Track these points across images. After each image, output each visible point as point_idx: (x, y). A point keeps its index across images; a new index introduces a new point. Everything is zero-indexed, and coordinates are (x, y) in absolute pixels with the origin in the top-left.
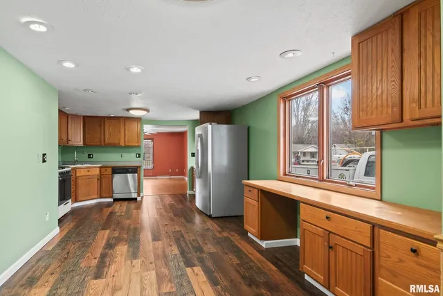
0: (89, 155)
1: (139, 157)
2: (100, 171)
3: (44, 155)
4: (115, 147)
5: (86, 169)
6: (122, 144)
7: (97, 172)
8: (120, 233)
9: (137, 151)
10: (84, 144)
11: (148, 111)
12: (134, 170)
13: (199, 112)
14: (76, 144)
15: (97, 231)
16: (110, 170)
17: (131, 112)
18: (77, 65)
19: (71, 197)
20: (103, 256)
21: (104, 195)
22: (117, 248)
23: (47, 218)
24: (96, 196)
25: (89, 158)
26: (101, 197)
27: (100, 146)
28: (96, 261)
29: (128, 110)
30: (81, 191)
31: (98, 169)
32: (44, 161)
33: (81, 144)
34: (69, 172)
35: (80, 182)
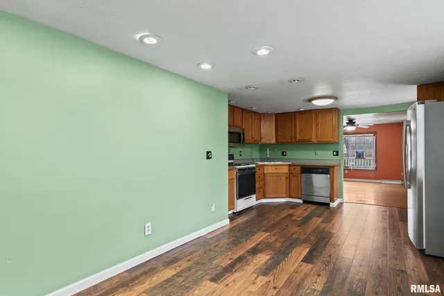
0: (283, 152)
1: (337, 155)
2: (289, 170)
3: (208, 153)
4: (306, 143)
5: (274, 167)
6: (314, 140)
7: (286, 170)
8: (276, 240)
9: (334, 148)
10: (276, 141)
11: (335, 98)
12: (326, 170)
13: (415, 87)
14: (268, 142)
15: (259, 230)
16: (298, 169)
17: (314, 102)
18: (213, 66)
19: (254, 193)
20: (240, 259)
21: (294, 195)
22: (259, 255)
23: (213, 209)
24: (285, 195)
25: (283, 155)
26: (290, 197)
27: (290, 143)
28: (230, 261)
29: (310, 100)
30: (269, 188)
31: (287, 167)
32: (208, 158)
33: (274, 141)
34: (254, 168)
35: (268, 179)
